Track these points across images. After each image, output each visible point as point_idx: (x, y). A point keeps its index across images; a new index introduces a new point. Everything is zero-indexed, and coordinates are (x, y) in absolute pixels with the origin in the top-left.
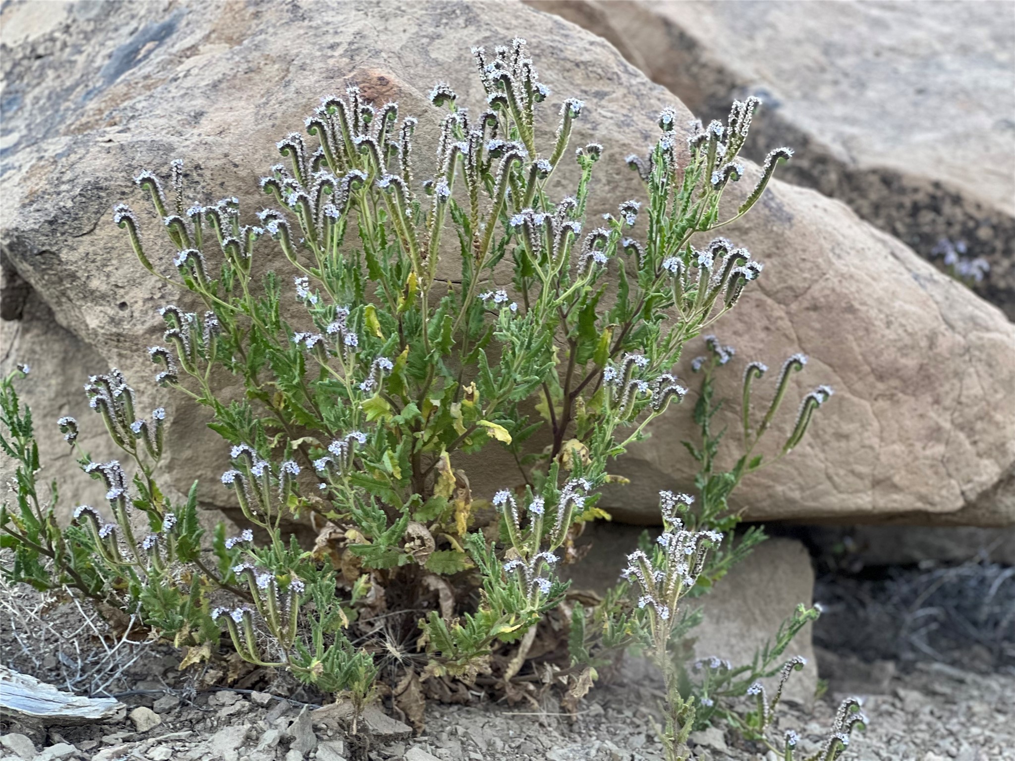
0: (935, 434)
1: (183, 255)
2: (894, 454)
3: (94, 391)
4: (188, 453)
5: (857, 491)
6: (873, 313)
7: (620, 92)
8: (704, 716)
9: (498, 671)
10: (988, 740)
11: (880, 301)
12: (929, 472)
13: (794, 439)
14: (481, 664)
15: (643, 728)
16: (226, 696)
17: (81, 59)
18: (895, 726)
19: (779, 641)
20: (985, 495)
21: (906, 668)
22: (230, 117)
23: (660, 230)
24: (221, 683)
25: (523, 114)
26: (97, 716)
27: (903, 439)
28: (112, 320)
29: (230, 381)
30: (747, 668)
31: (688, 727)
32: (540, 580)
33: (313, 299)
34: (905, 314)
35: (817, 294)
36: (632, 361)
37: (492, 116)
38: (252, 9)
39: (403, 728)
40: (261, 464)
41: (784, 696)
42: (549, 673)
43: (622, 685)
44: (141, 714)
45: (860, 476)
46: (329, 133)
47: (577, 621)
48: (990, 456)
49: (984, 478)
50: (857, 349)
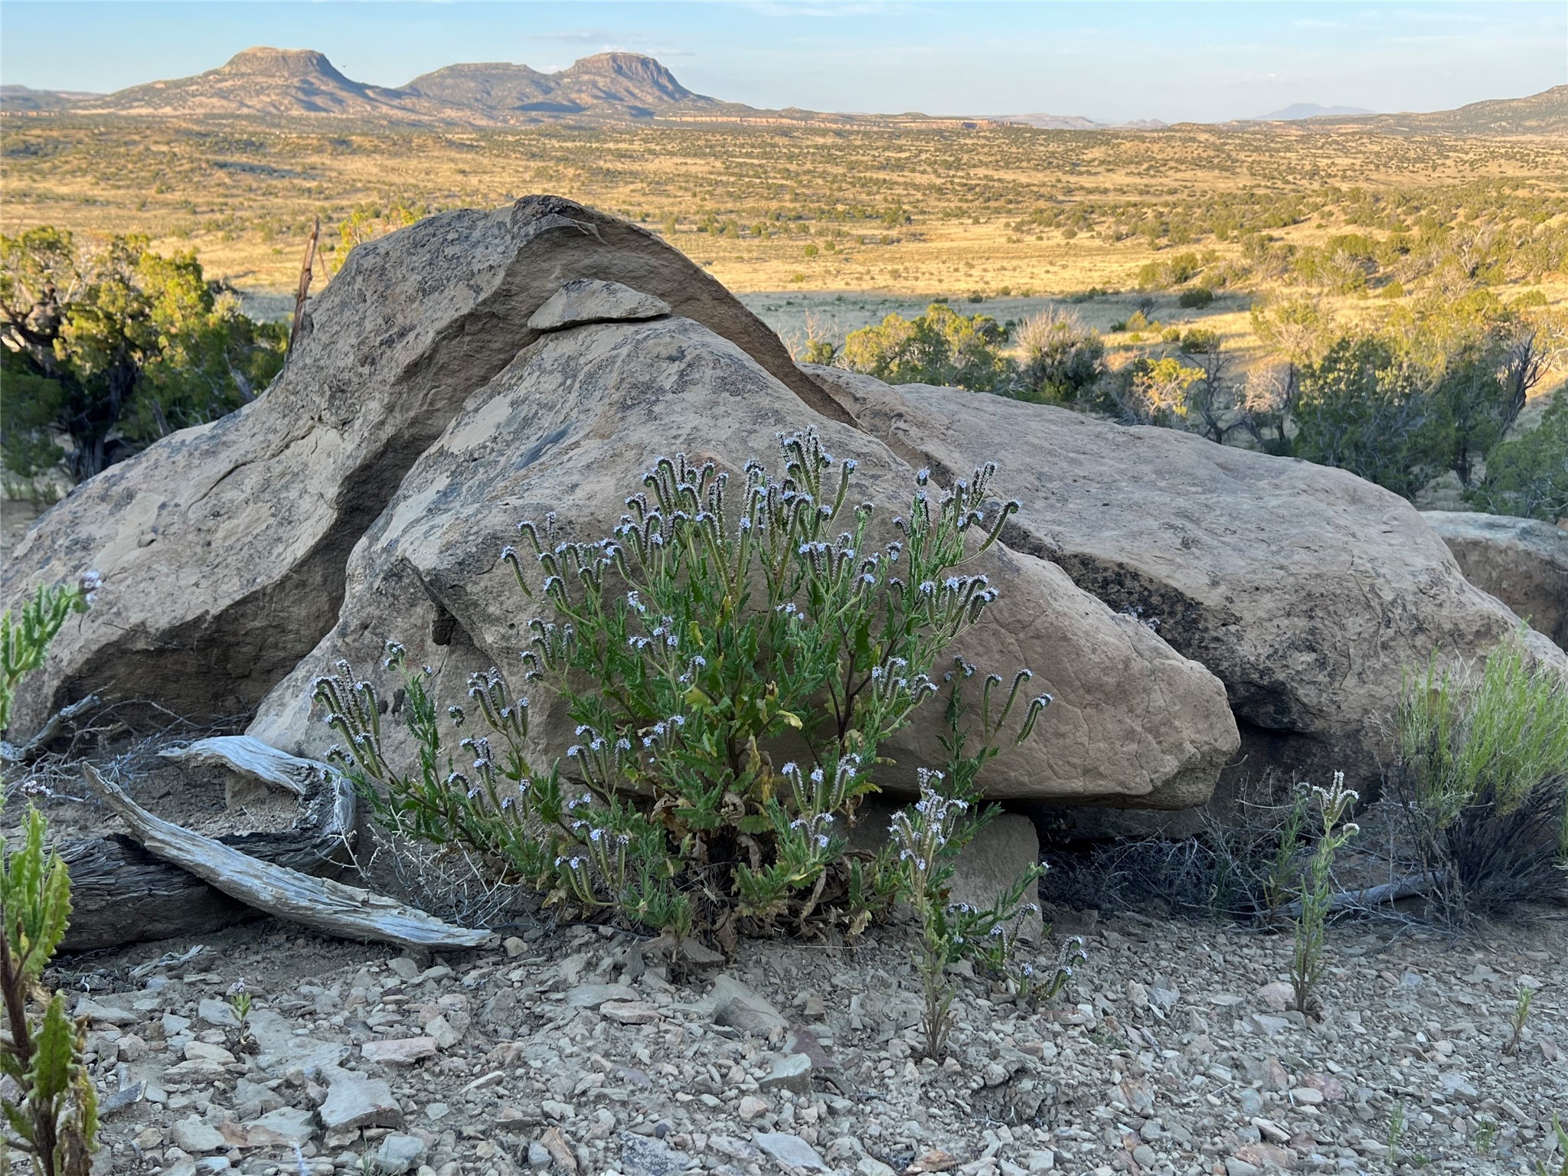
0: (1130, 735)
1: (549, 581)
2: (1099, 750)
3: (473, 684)
4: (560, 740)
5: (1072, 777)
6: (1082, 642)
7: (890, 476)
8: (957, 950)
9: (795, 912)
10: (1174, 970)
11: (1086, 633)
12: (1126, 764)
13: (1024, 734)
14: (781, 906)
15: (909, 960)
16: (579, 929)
17: (503, 460)
18: (1103, 959)
19: (1015, 891)
20: (1167, 783)
21: (1106, 917)
22: (597, 487)
23: (918, 566)
24: (577, 919)
25: (812, 475)
26: (472, 944)
27: (1105, 739)
28: (503, 637)
29: (591, 684)
30: (990, 913)
31: (944, 957)
32: (820, 836)
33: (642, 608)
34: (1106, 644)
35: (1039, 626)
36: (894, 663)
37: (791, 482)
38: (620, 415)
39: (718, 957)
40: (599, 741)
41: (1019, 936)
42: (834, 914)
43: (893, 925)
44: (512, 942)
45: (1074, 766)
46: (661, 485)
47: (855, 873)
48: (1171, 753)
49: (1168, 769)
50: (1070, 669)
